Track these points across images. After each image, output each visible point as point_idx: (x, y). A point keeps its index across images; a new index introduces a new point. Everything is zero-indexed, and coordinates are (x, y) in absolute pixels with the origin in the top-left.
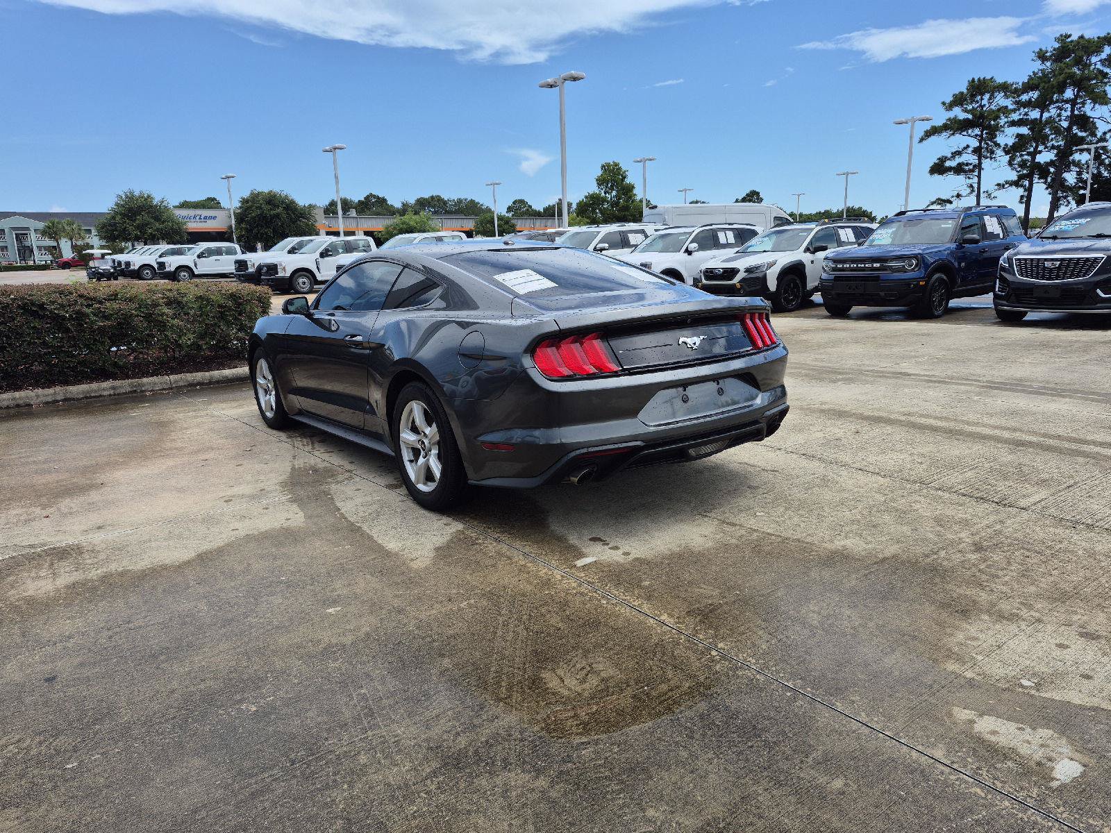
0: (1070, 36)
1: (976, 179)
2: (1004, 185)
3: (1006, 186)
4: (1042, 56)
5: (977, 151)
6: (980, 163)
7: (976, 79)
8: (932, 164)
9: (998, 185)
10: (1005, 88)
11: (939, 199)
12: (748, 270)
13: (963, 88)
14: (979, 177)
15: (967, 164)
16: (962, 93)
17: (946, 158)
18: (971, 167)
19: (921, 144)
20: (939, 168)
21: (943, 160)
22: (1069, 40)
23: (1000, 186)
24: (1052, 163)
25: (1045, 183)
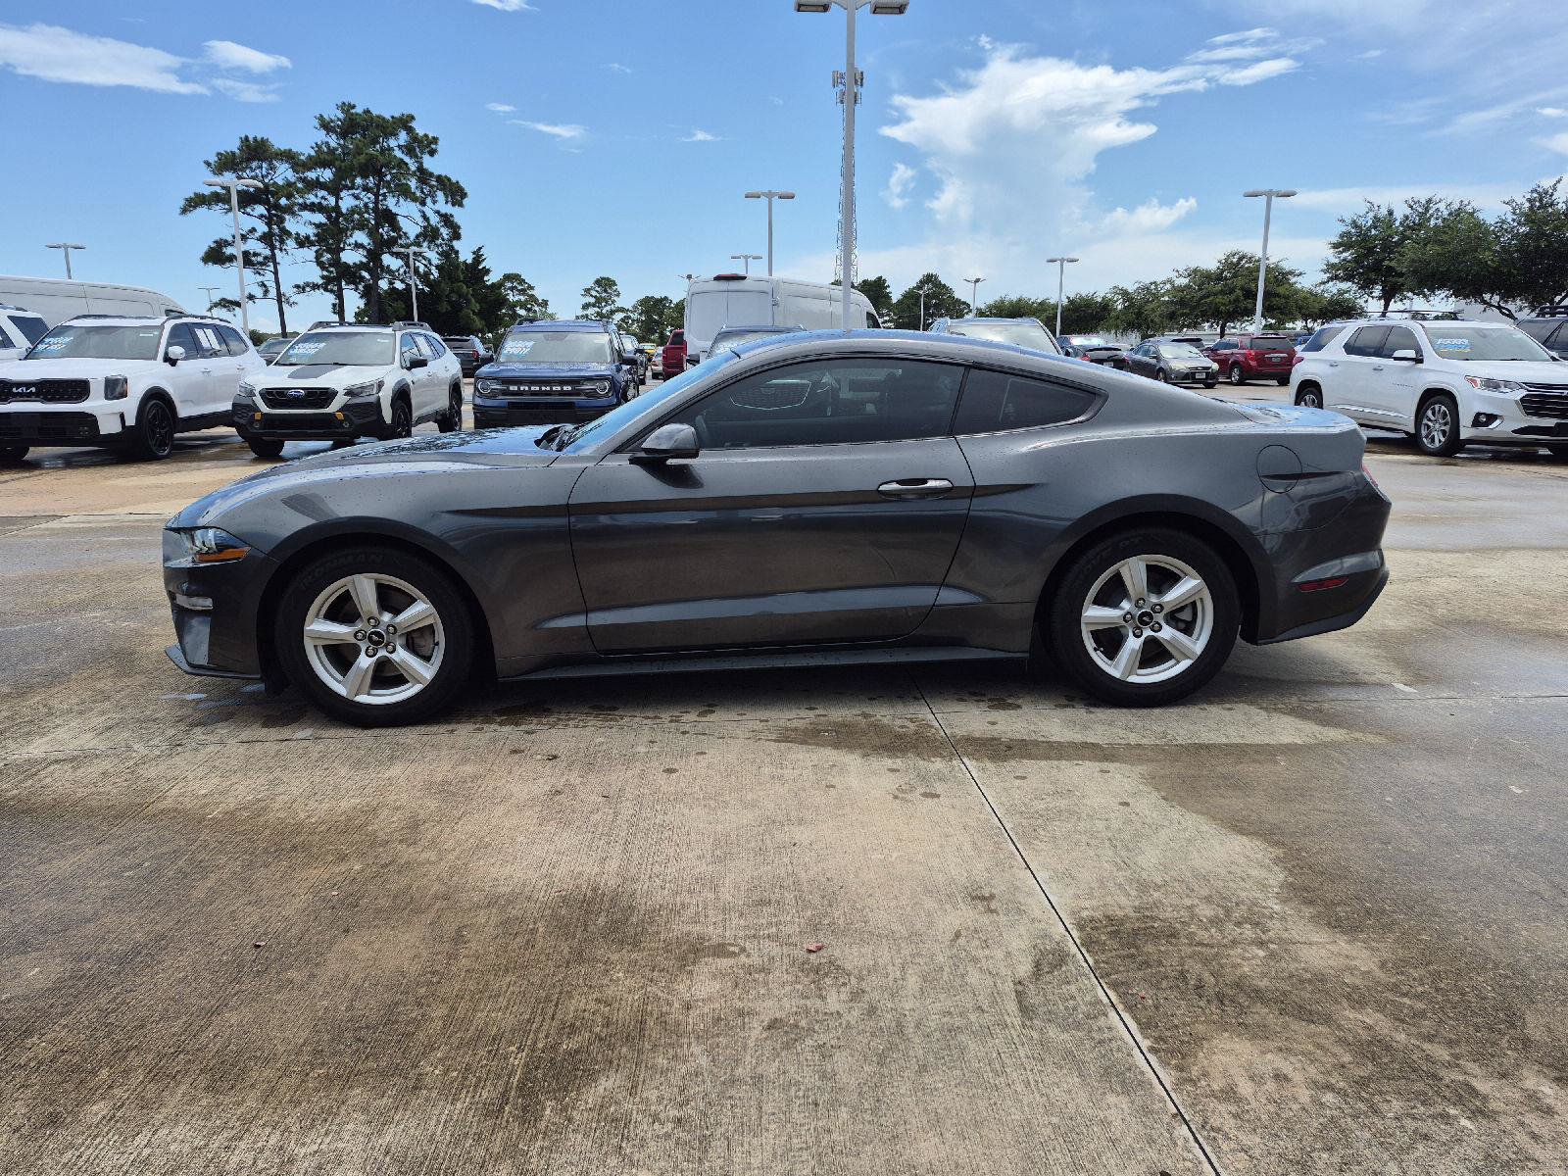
0: (354, 107)
1: (272, 277)
2: (304, 289)
3: (308, 289)
4: (326, 125)
5: (266, 238)
6: (274, 255)
7: (251, 139)
8: (205, 248)
9: (297, 286)
10: (289, 156)
11: (223, 299)
12: (350, 393)
13: (233, 146)
14: (276, 273)
15: (256, 254)
16: (233, 153)
17: (226, 241)
18: (260, 259)
19: (183, 217)
20: (216, 255)
21: (221, 244)
22: (353, 111)
23: (301, 288)
24: (362, 266)
25: (356, 290)
